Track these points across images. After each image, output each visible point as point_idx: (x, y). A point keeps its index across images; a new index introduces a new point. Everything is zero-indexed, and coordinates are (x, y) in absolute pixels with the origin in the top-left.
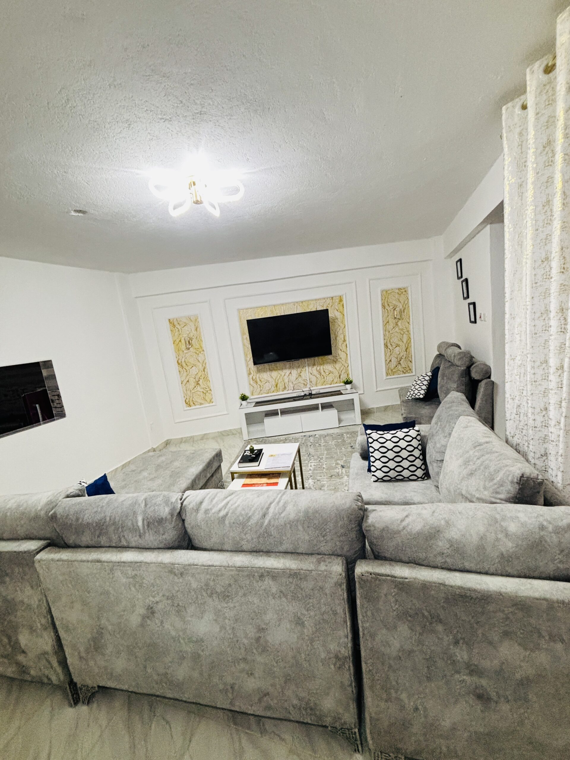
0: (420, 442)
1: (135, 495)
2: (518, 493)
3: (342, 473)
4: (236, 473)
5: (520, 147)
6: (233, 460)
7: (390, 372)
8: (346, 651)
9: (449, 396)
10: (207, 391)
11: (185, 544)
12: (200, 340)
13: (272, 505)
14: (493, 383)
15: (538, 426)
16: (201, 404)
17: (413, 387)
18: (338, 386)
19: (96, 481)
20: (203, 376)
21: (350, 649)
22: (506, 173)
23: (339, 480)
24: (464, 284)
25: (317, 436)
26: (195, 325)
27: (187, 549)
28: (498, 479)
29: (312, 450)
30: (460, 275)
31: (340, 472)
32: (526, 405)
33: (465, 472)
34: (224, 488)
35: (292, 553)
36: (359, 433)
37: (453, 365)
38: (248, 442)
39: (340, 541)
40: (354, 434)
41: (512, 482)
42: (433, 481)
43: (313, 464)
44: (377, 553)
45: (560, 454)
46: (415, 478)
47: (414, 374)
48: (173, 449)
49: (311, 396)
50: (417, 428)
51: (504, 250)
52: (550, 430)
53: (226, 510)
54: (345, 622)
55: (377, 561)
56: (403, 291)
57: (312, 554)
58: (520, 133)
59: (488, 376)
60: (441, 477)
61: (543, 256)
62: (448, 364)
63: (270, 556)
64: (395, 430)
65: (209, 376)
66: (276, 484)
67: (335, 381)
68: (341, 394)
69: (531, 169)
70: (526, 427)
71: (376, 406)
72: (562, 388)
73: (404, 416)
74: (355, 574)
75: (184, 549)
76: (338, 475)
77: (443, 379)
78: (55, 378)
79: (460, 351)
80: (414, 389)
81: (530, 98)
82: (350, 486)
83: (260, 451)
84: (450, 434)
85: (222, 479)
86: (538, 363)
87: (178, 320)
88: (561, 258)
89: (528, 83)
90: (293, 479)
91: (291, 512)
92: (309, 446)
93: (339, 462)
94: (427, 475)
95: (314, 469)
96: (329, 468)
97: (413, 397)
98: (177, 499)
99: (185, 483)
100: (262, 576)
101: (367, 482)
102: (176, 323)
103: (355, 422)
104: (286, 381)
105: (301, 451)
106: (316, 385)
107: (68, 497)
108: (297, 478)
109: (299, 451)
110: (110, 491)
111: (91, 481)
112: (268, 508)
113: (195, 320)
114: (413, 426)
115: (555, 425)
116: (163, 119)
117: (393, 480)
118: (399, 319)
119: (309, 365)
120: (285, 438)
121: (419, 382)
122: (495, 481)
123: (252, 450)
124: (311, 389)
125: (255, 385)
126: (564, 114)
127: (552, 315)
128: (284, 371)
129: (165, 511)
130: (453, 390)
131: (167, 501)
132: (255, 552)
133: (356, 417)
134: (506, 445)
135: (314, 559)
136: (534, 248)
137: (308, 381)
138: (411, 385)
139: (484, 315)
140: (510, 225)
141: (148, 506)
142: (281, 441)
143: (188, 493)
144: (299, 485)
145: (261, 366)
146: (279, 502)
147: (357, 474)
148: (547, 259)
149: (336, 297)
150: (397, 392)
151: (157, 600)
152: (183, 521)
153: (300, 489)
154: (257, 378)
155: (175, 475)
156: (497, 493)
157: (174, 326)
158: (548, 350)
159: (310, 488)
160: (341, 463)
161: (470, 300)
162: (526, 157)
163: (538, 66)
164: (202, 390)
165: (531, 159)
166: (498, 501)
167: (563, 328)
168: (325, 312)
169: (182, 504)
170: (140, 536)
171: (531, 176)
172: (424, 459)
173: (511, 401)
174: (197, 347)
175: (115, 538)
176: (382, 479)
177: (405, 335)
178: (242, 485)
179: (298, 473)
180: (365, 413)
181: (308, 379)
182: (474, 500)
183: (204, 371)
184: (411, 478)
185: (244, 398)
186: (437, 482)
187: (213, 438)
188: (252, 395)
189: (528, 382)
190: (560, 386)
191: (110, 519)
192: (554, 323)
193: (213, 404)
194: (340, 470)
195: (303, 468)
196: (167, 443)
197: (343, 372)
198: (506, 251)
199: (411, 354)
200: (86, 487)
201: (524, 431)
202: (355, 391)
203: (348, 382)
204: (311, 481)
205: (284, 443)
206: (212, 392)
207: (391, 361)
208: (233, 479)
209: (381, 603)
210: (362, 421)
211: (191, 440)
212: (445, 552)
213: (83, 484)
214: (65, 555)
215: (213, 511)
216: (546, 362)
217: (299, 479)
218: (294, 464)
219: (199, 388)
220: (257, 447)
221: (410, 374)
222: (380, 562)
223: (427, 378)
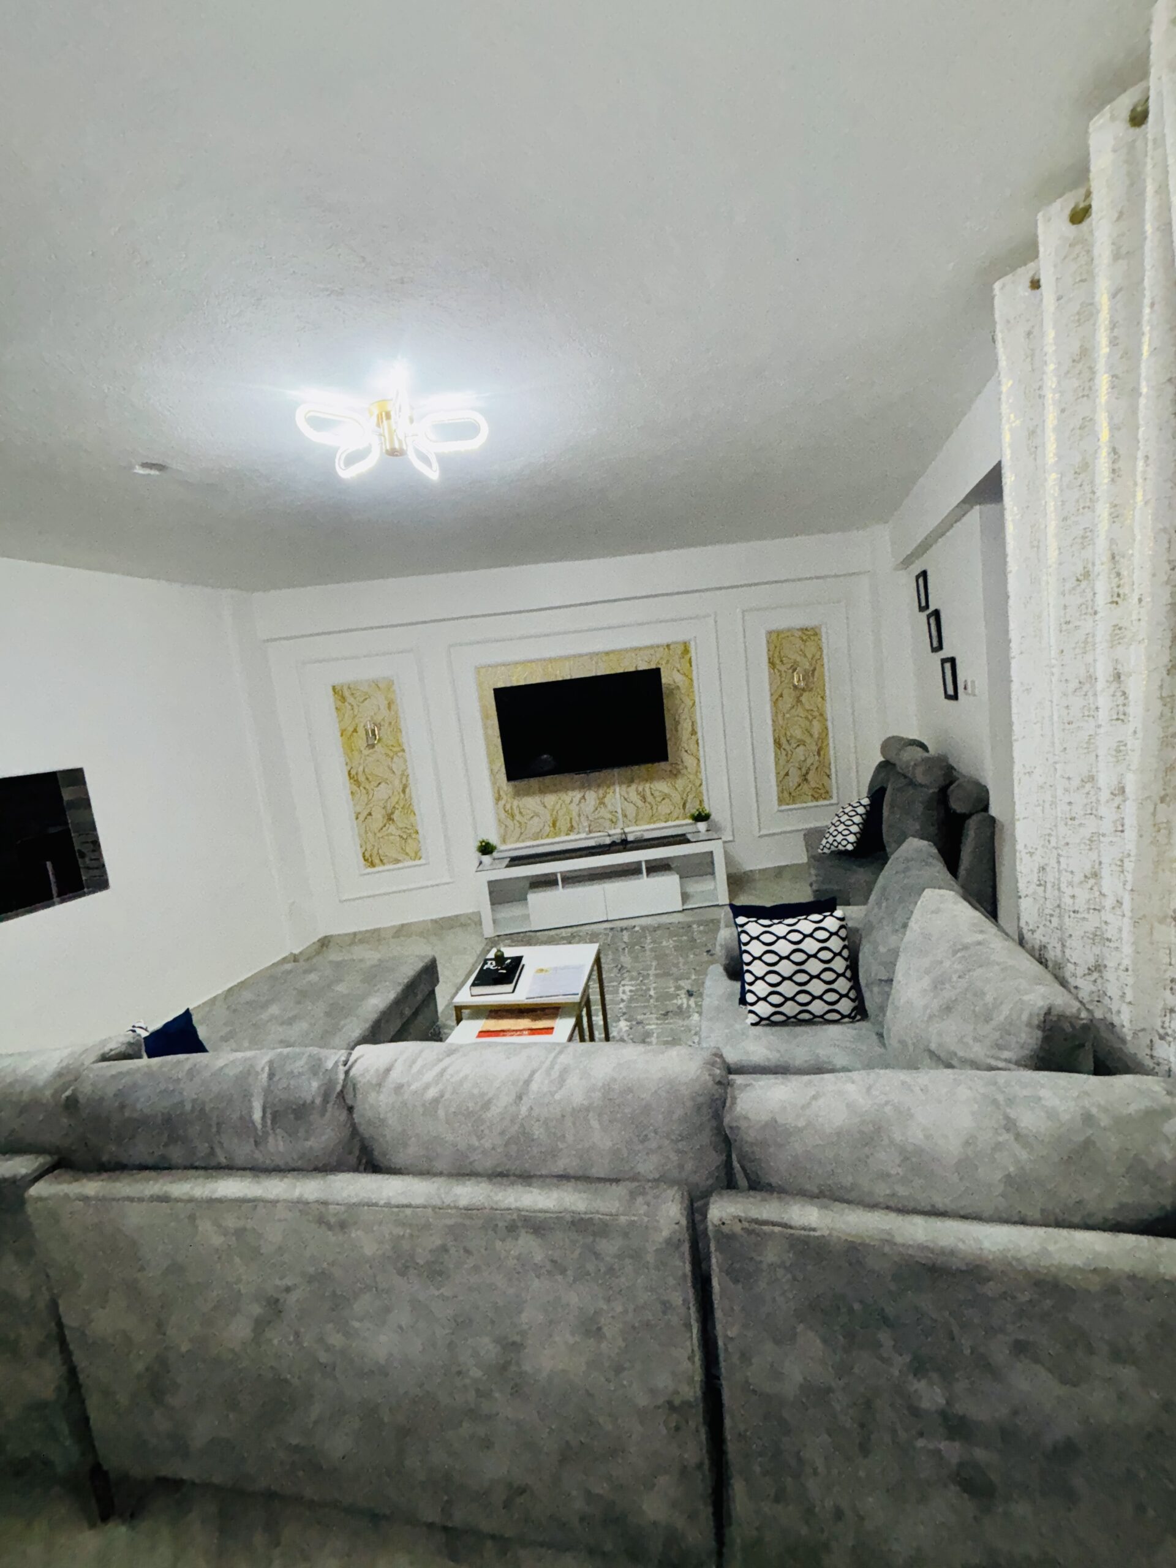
0: (846, 943)
1: (249, 1054)
2: (1041, 1048)
3: (689, 1006)
4: (466, 1007)
5: (1029, 359)
6: (460, 980)
7: (787, 796)
8: (691, 1391)
9: (905, 846)
10: (410, 834)
11: (353, 1160)
12: (397, 730)
13: (537, 1076)
14: (993, 820)
15: (1081, 910)
16: (397, 861)
17: (833, 828)
18: (682, 825)
19: (167, 1026)
20: (402, 804)
21: (698, 1386)
22: (1005, 408)
23: (681, 1022)
24: (932, 621)
25: (637, 929)
26: (386, 698)
27: (356, 1170)
28: (1002, 1018)
29: (626, 960)
30: (923, 604)
31: (685, 1006)
32: (1056, 865)
33: (935, 1005)
34: (441, 1040)
35: (577, 1178)
36: (722, 924)
37: (912, 783)
38: (493, 942)
39: (678, 1151)
40: (713, 925)
41: (1029, 1024)
42: (873, 1024)
43: (627, 988)
44: (753, 1177)
45: (1122, 967)
46: (837, 1016)
47: (834, 801)
48: (334, 956)
49: (624, 845)
50: (839, 913)
51: (1005, 555)
52: (1103, 918)
53: (440, 1086)
54: (688, 1326)
55: (752, 1193)
56: (810, 634)
57: (617, 1181)
58: (1029, 334)
59: (981, 807)
60: (889, 1013)
61: (1079, 570)
62: (902, 781)
63: (530, 1185)
64: (794, 917)
65: (415, 802)
66: (549, 1030)
67: (675, 815)
68: (688, 841)
69: (1050, 401)
70: (1058, 910)
71: (759, 867)
72: (1122, 831)
73: (815, 887)
74: (709, 1224)
75: (349, 1171)
76: (680, 1012)
77: (892, 812)
78: (89, 806)
79: (926, 755)
80: (835, 833)
81: (1046, 267)
82: (703, 1034)
83: (518, 960)
84: (905, 926)
85: (437, 1018)
86: (1076, 782)
87: (352, 686)
88: (1113, 576)
89: (1041, 239)
90: (585, 1020)
91: (576, 1091)
92: (620, 949)
93: (682, 983)
94: (860, 1012)
95: (631, 1000)
96: (664, 997)
97: (833, 848)
98: (336, 1063)
99: (357, 1027)
100: (512, 1229)
101: (738, 1027)
102: (347, 694)
103: (717, 900)
104: (574, 814)
105: (603, 961)
106: (636, 823)
107: (104, 1058)
108: (594, 1018)
109: (598, 961)
110: (198, 1047)
111: (157, 1025)
112: (527, 1082)
113: (385, 687)
114: (832, 909)
115: (1113, 908)
116: (327, 290)
117: (790, 1021)
118: (804, 690)
119: (621, 783)
120: (570, 935)
121: (844, 818)
122: (994, 1023)
123: (500, 959)
124: (627, 830)
125: (509, 822)
126: (1109, 299)
127: (1100, 685)
128: (571, 793)
129: (311, 1088)
130: (914, 836)
131: (316, 1067)
132: (499, 1175)
133: (717, 890)
134: (1020, 949)
135: (619, 1191)
136: (1060, 553)
137: (620, 815)
138: (828, 823)
139: (973, 682)
140: (1015, 508)
141: (276, 1078)
142: (563, 938)
143: (361, 1049)
144: (599, 1034)
145: (522, 784)
146: (552, 1067)
147: (718, 1009)
148: (1087, 574)
149: (676, 643)
150: (800, 837)
151: (289, 1284)
152: (350, 1109)
153: (601, 1040)
154: (515, 807)
155: (338, 1011)
156: (1000, 1047)
157: (343, 699)
158: (1094, 755)
159: (622, 1040)
160: (686, 984)
161: (944, 654)
162: (1041, 380)
163: (1061, 208)
164: (399, 832)
165: (1049, 384)
166: (1001, 1064)
167: (1121, 713)
168: (654, 675)
169: (347, 1073)
170: (256, 1143)
171: (1051, 417)
172: (855, 979)
173: (1026, 858)
174: (390, 743)
175: (203, 1148)
176: (768, 1019)
177: (815, 723)
178: (477, 1033)
179: (596, 1008)
180: (737, 881)
181: (620, 811)
182: (955, 1062)
183: (404, 791)
184: (827, 1017)
185: (486, 849)
186: (881, 1024)
187: (421, 934)
188: (504, 841)
189: (1059, 819)
190: (1120, 828)
191: (193, 1107)
192: (1104, 701)
193: (422, 861)
194: (685, 1001)
195: (608, 997)
196: (325, 943)
197: (691, 797)
198: (1009, 559)
199: (829, 760)
200: (146, 1038)
201: (1055, 920)
202: (715, 836)
203: (701, 817)
204: (623, 1025)
205: (570, 943)
206: (420, 837)
207: (787, 774)
208: (459, 1020)
209: (763, 1285)
210: (730, 900)
211: (373, 937)
212: (893, 1172)
213: (139, 1031)
214: (91, 1187)
215: (413, 1087)
216: (1092, 778)
217: (598, 1020)
218: (587, 987)
219: (392, 828)
220: (509, 952)
221: (826, 802)
222: (759, 1195)
223: (861, 810)
